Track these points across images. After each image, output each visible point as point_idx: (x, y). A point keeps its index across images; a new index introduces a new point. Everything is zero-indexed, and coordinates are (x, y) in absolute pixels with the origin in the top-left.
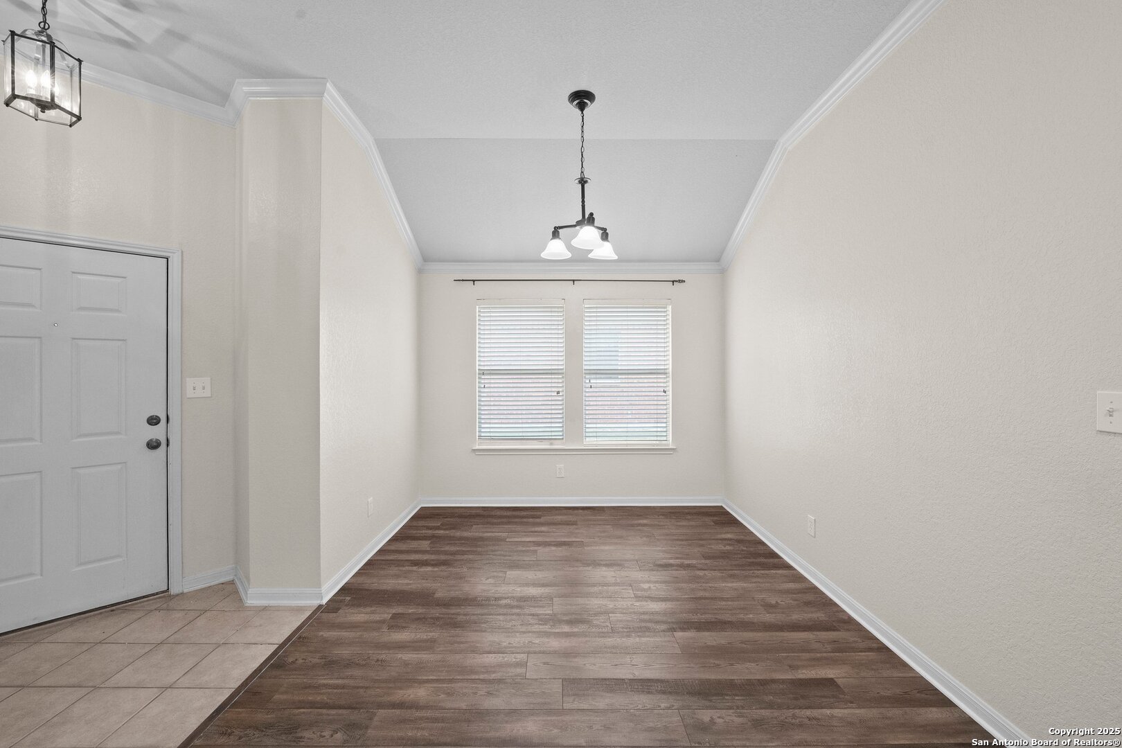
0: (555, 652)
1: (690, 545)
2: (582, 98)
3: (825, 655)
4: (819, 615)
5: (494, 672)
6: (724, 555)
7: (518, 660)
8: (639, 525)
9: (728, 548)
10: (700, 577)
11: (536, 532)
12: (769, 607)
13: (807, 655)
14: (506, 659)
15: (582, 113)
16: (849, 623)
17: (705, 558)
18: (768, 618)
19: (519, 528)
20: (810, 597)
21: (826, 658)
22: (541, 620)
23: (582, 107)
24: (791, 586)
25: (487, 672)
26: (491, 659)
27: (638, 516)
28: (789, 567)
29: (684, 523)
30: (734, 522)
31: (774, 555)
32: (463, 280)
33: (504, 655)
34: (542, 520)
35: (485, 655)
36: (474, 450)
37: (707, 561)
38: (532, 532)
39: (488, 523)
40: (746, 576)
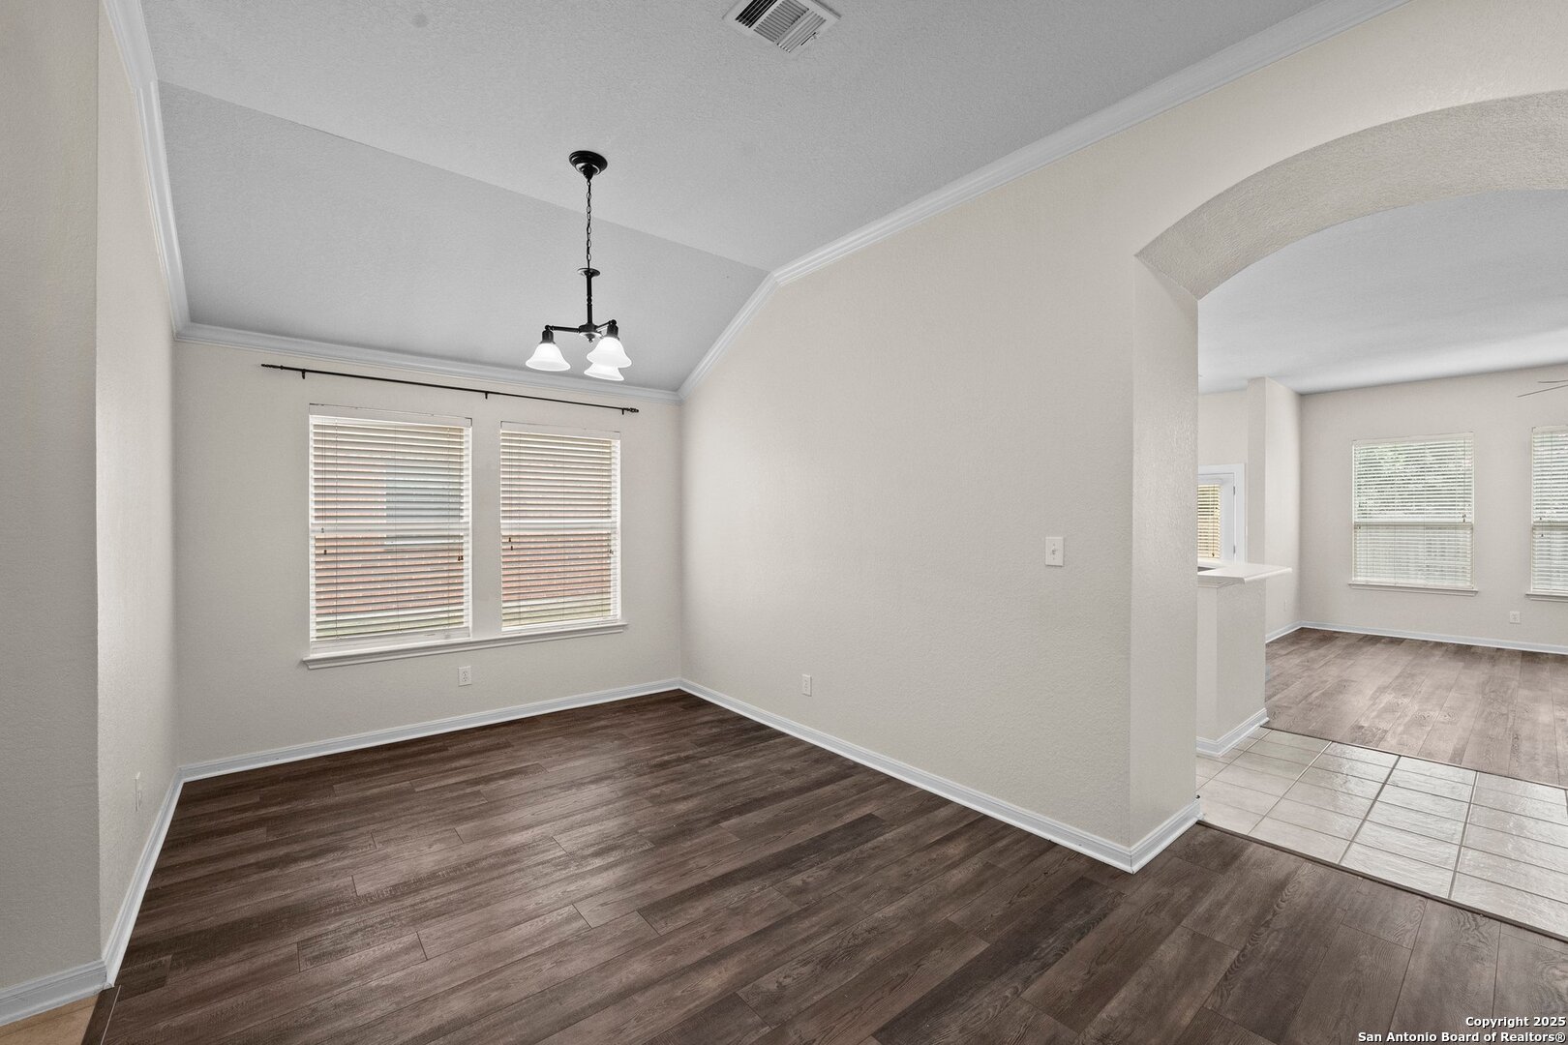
0: (605, 890)
1: (673, 737)
2: (590, 162)
3: (854, 798)
4: (832, 768)
5: (544, 940)
6: (714, 739)
7: (565, 915)
8: (598, 728)
9: (714, 730)
10: (706, 766)
11: (456, 769)
12: (789, 773)
13: (843, 803)
14: (548, 921)
15: (589, 181)
16: (856, 767)
17: (701, 745)
18: (794, 783)
19: (421, 771)
20: (815, 756)
21: (859, 800)
22: (556, 865)
23: (589, 173)
24: (795, 750)
25: (534, 944)
26: (526, 929)
27: (588, 718)
28: (782, 734)
29: (650, 715)
30: (702, 704)
31: (762, 727)
32: (282, 368)
33: (543, 917)
34: (452, 751)
35: (516, 928)
36: (305, 663)
37: (704, 749)
38: (452, 770)
39: (357, 777)
40: (750, 753)
